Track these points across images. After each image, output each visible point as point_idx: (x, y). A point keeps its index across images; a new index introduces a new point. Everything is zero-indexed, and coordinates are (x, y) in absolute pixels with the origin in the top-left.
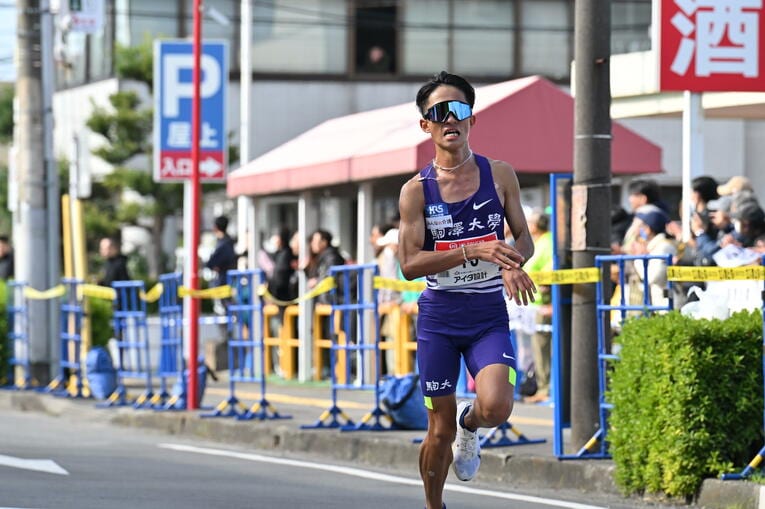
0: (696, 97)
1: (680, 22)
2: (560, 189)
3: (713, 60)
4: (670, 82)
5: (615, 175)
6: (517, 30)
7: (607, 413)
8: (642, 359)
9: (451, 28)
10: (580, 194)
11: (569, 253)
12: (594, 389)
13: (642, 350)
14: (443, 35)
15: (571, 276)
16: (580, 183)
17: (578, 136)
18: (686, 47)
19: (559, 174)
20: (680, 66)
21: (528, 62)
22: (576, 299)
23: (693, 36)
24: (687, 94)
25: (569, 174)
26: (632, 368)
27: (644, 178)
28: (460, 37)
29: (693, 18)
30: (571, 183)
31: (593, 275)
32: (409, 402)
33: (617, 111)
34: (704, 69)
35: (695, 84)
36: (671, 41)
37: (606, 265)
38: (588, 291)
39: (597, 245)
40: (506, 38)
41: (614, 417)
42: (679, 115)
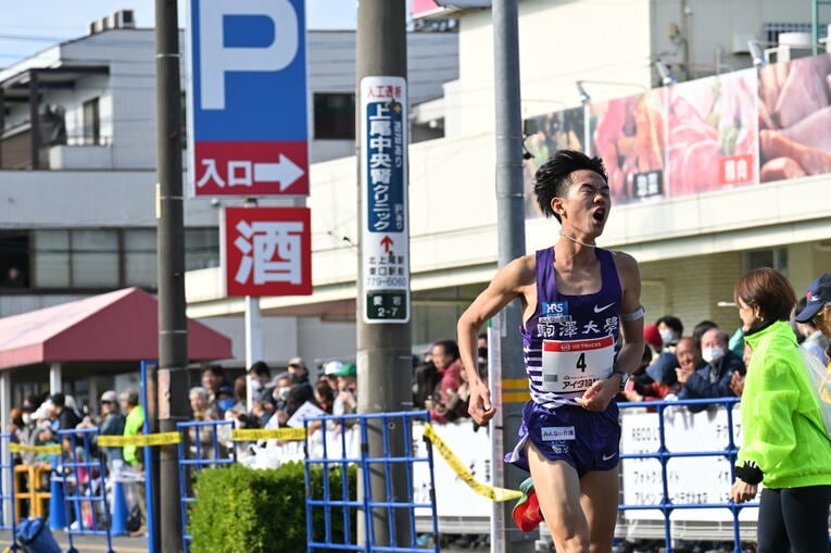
0: (254, 301)
1: (241, 244)
2: (149, 373)
3: (267, 272)
4: (235, 290)
5: (192, 362)
6: (122, 253)
7: (188, 543)
8: (214, 500)
9: (71, 252)
10: (164, 377)
11: (157, 421)
12: (179, 524)
13: (213, 494)
14: (64, 258)
15: (160, 439)
16: (164, 367)
17: (162, 332)
18: (246, 263)
19: (147, 361)
20: (242, 277)
21: (131, 276)
22: (163, 456)
23: (251, 254)
24: (248, 298)
25: (155, 361)
26: (206, 508)
27: (216, 363)
28: (78, 258)
29: (251, 241)
30: (157, 368)
31: (175, 438)
32: (39, 538)
33: (191, 313)
34: (260, 279)
35: (254, 290)
36: (235, 258)
37: (185, 431)
38: (172, 450)
39: (179, 414)
40: (113, 259)
41: (193, 546)
42: (242, 315)
